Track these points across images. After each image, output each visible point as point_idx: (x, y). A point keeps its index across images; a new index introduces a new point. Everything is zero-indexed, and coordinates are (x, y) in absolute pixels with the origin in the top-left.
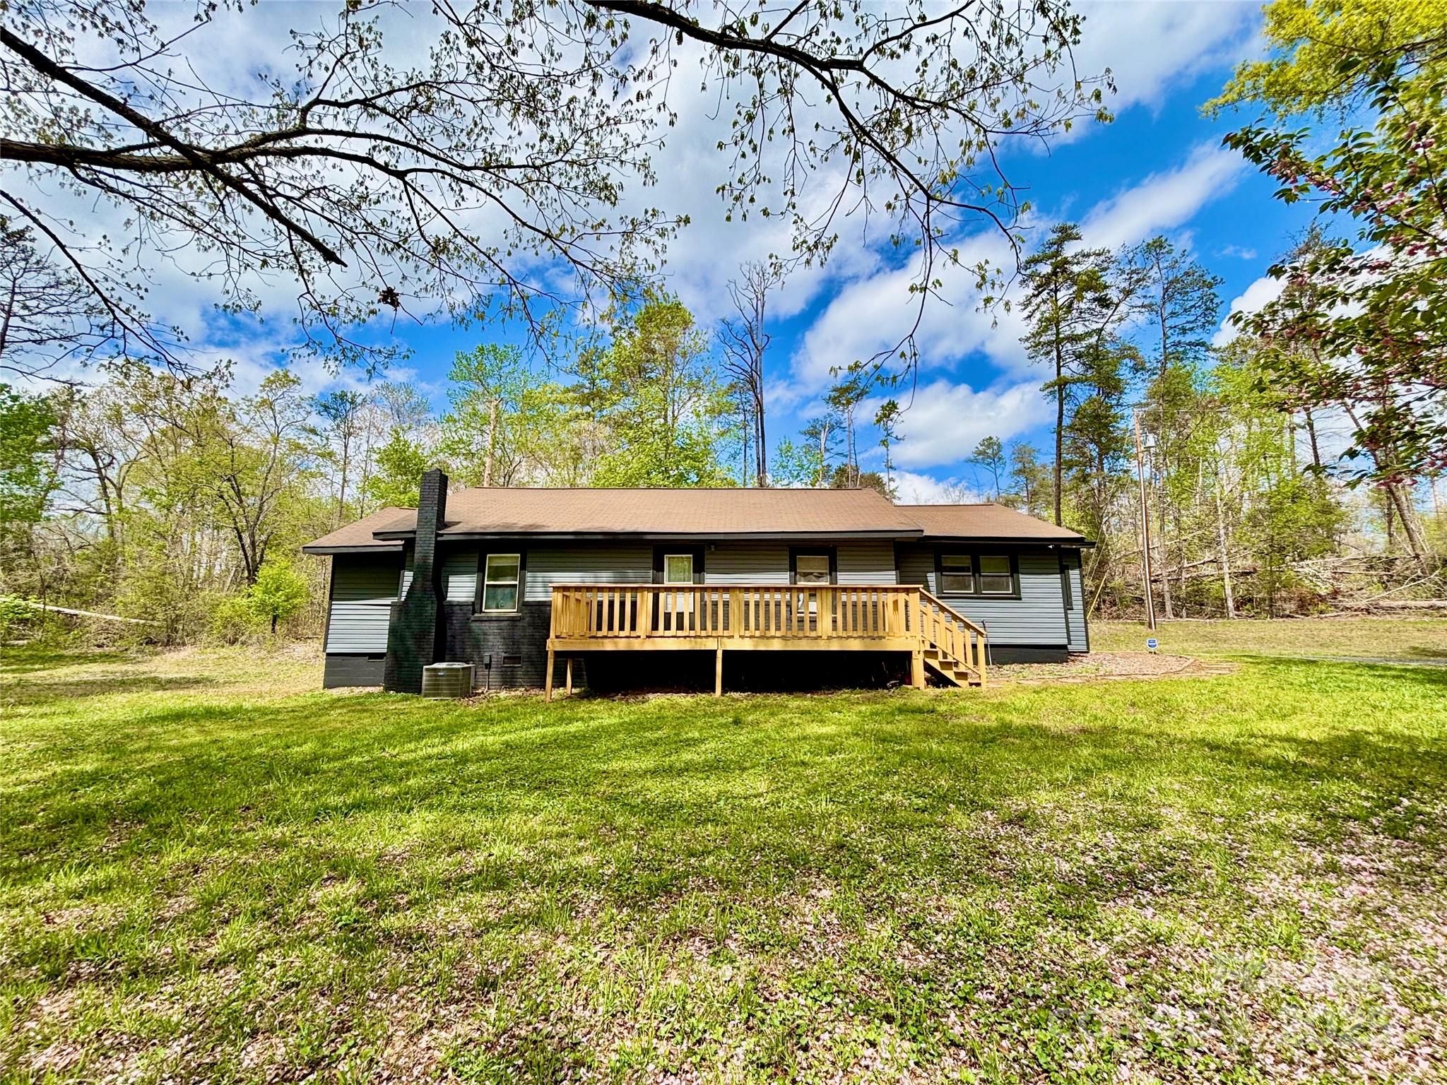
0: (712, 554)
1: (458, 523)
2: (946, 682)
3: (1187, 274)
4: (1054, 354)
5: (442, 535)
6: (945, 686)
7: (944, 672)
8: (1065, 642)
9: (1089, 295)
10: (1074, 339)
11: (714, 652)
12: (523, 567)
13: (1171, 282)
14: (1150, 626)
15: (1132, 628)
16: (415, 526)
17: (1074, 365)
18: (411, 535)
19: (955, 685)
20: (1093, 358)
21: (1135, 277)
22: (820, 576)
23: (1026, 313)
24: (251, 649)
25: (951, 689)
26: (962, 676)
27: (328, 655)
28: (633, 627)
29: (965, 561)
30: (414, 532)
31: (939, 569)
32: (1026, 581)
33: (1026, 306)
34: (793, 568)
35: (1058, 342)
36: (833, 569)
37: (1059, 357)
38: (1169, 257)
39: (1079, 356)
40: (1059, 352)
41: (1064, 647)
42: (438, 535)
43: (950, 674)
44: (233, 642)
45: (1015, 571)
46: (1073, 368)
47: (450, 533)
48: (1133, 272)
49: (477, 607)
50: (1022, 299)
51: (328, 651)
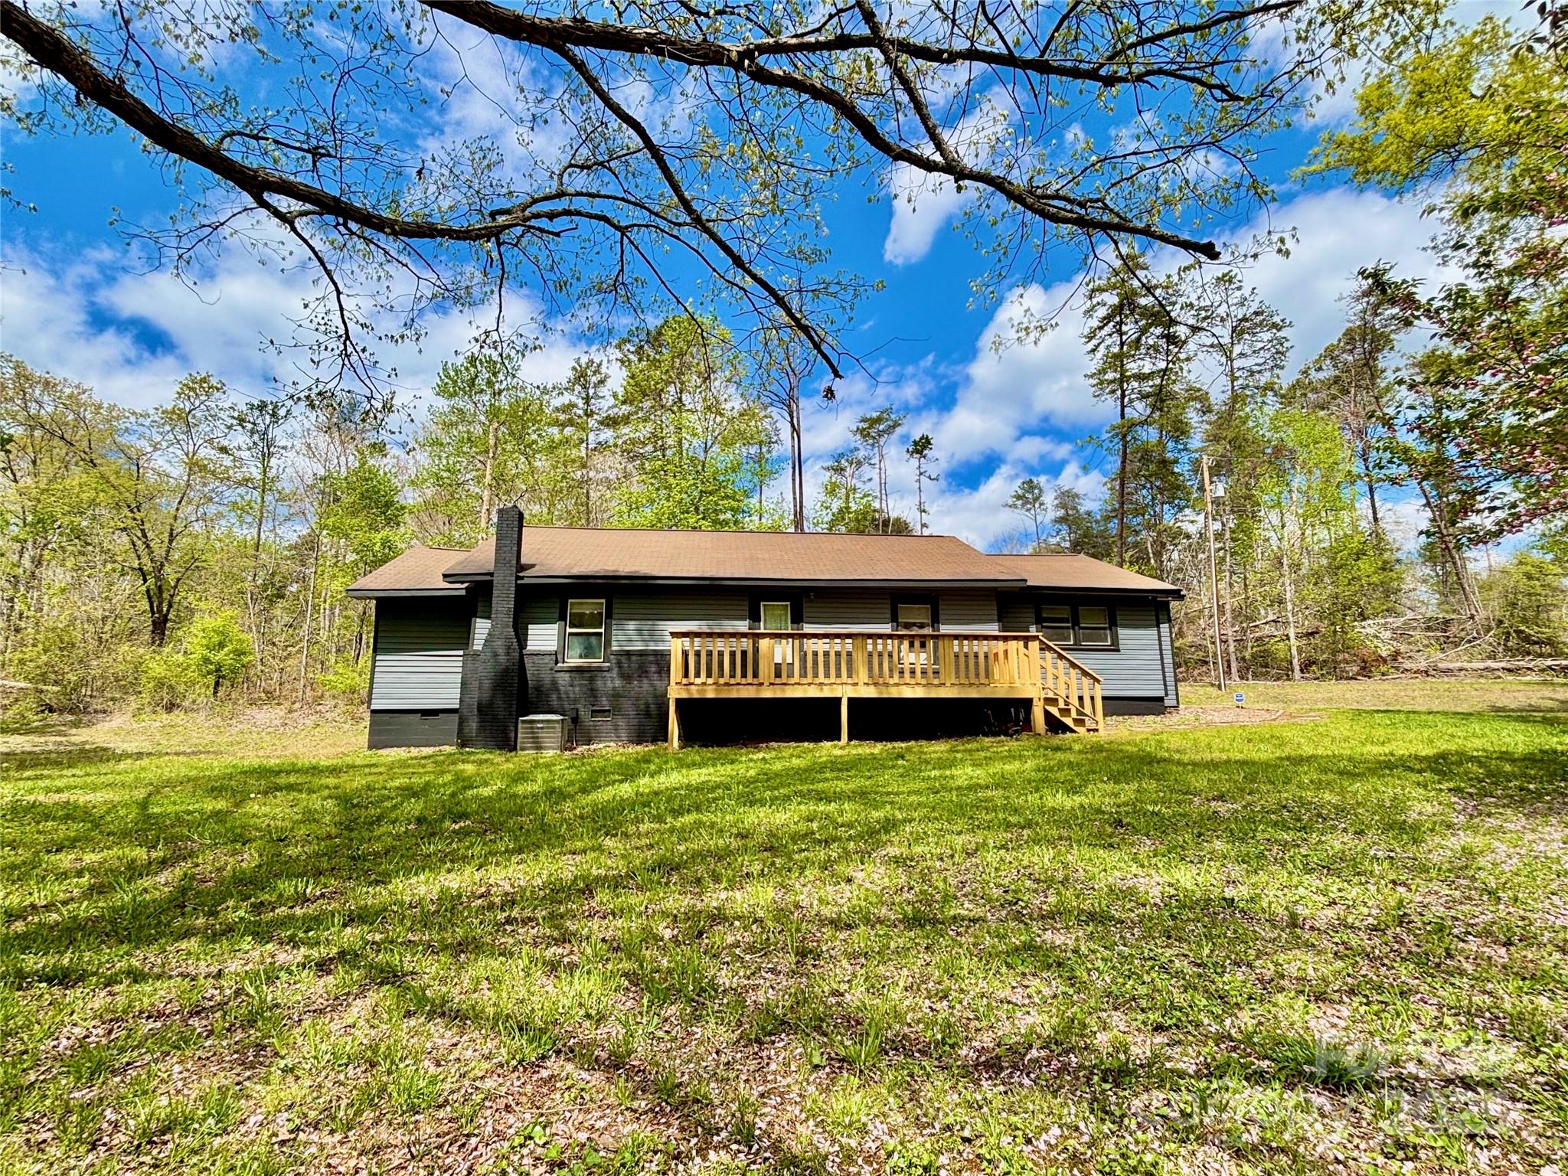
0: (811, 601)
1: (533, 566)
2: (1066, 729)
3: (1256, 313)
4: (1119, 393)
5: (522, 578)
6: (1064, 732)
7: (1064, 719)
8: (1162, 693)
9: (1158, 331)
10: (1141, 377)
11: (839, 700)
12: (609, 615)
13: (1241, 320)
14: (1219, 687)
15: (1201, 691)
16: (491, 567)
17: (1140, 406)
18: (488, 578)
19: (1072, 731)
20: (1160, 398)
21: (1203, 314)
22: (922, 626)
23: (1091, 346)
24: (202, 715)
25: (1069, 735)
26: (1079, 722)
27: (373, 712)
28: (755, 675)
29: (1065, 612)
30: (491, 574)
31: (1039, 621)
32: (1123, 633)
33: (1090, 339)
34: (894, 619)
35: (1123, 379)
36: (935, 621)
37: (1123, 396)
38: (1238, 294)
39: (1144, 396)
40: (1123, 392)
41: (1161, 699)
42: (518, 578)
43: (1068, 721)
44: (171, 707)
45: (1113, 624)
46: (1139, 409)
47: (529, 577)
48: (1200, 309)
49: (560, 657)
50: (1087, 331)
51: (373, 707)
